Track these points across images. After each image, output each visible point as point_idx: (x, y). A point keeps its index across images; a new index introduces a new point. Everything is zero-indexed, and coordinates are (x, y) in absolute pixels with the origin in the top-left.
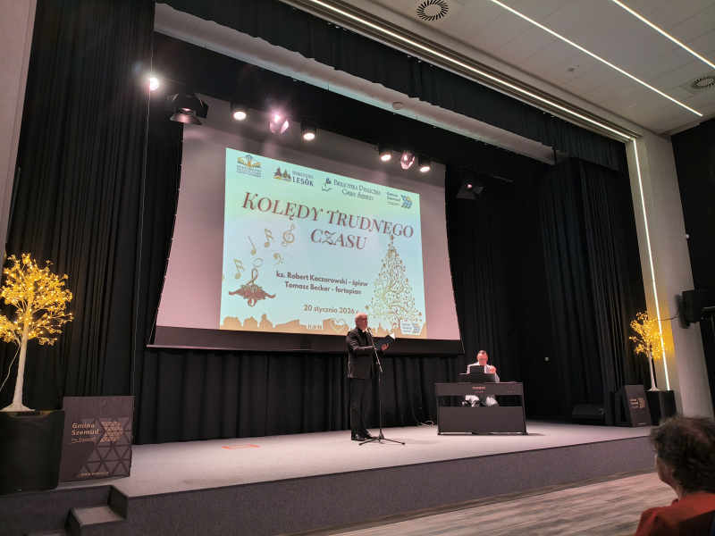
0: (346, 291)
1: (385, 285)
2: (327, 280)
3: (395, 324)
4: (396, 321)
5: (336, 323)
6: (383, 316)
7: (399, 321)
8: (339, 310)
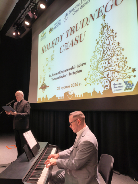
0: (74, 73)
1: (98, 58)
2: (65, 71)
3: (107, 86)
4: (108, 84)
5: (69, 94)
6: (97, 82)
7: (110, 82)
8: (71, 86)
